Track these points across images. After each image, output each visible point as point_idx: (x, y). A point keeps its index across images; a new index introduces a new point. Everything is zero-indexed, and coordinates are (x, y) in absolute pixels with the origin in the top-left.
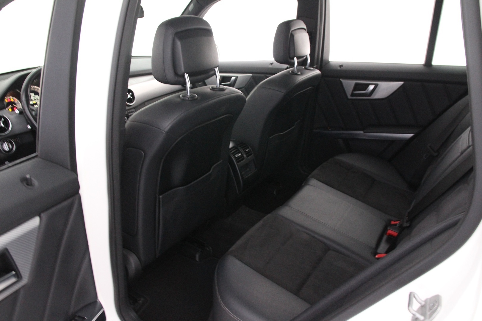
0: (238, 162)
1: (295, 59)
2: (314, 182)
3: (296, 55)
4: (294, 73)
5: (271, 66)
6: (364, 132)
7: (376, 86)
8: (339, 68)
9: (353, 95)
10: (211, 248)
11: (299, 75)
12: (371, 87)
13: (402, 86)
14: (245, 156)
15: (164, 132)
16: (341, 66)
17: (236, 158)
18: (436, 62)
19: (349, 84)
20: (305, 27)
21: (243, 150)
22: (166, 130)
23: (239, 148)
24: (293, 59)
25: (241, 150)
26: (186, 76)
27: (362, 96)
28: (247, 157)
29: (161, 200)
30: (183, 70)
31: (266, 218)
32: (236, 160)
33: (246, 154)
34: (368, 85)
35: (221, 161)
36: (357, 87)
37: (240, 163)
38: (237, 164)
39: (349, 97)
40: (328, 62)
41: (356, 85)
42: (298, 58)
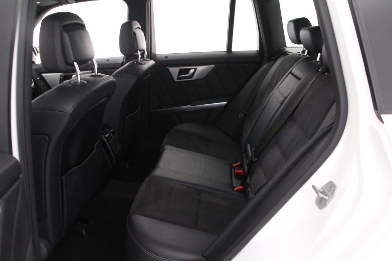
0: (108, 141)
1: (139, 51)
2: (168, 147)
3: (139, 49)
4: (138, 63)
5: (107, 62)
6: (191, 106)
7: (195, 69)
8: (165, 59)
9: (178, 78)
10: (93, 221)
11: (142, 64)
12: (192, 71)
13: (214, 68)
14: (112, 135)
15: (69, 115)
16: (166, 57)
17: (106, 137)
18: (235, 48)
19: (175, 71)
20: (140, 27)
21: (109, 131)
22: (70, 113)
23: (105, 129)
24: (137, 52)
25: (108, 131)
26: (76, 64)
27: (185, 79)
28: (114, 135)
29: (64, 181)
30: (72, 58)
31: (146, 180)
32: (107, 139)
33: (112, 134)
34: (189, 70)
35: (99, 140)
36: (181, 72)
37: (109, 142)
38: (108, 143)
39: (176, 80)
40: (155, 55)
41: (180, 70)
42: (140, 51)
